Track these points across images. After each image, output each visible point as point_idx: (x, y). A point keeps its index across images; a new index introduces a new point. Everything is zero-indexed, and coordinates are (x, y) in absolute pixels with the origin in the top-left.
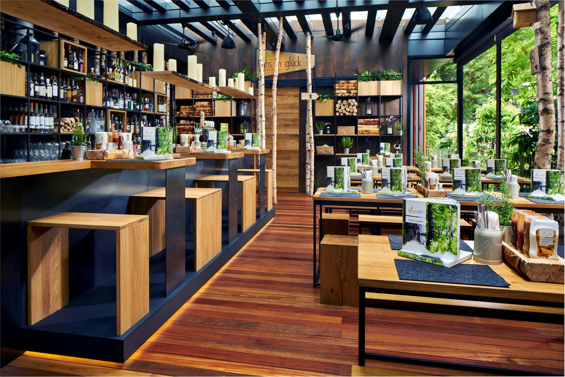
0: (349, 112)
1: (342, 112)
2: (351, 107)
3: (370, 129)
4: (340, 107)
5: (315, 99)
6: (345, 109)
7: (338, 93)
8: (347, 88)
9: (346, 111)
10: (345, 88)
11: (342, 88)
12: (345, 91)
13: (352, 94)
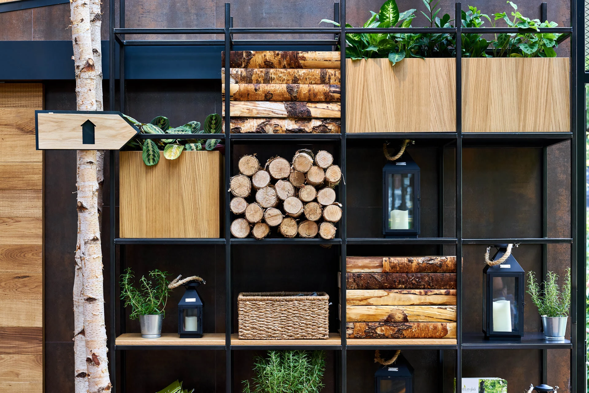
0: (301, 219)
1: (263, 221)
2: (308, 193)
3: (410, 311)
4: (254, 190)
5: (117, 145)
6: (280, 204)
7: (242, 119)
8: (290, 90)
9: (286, 215)
10: (279, 87)
11: (264, 87)
12: (280, 108)
13: (318, 123)
